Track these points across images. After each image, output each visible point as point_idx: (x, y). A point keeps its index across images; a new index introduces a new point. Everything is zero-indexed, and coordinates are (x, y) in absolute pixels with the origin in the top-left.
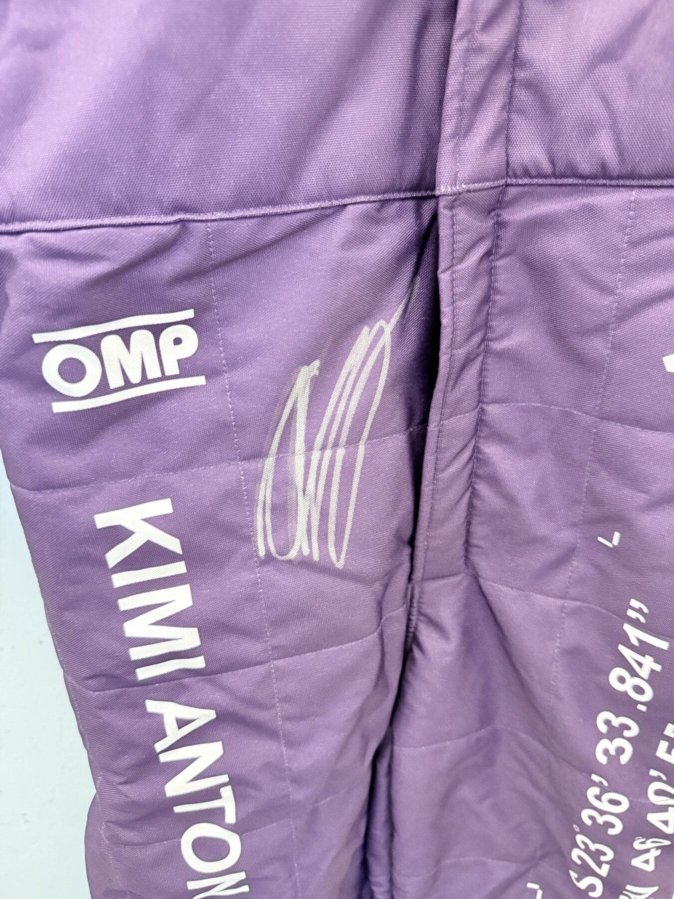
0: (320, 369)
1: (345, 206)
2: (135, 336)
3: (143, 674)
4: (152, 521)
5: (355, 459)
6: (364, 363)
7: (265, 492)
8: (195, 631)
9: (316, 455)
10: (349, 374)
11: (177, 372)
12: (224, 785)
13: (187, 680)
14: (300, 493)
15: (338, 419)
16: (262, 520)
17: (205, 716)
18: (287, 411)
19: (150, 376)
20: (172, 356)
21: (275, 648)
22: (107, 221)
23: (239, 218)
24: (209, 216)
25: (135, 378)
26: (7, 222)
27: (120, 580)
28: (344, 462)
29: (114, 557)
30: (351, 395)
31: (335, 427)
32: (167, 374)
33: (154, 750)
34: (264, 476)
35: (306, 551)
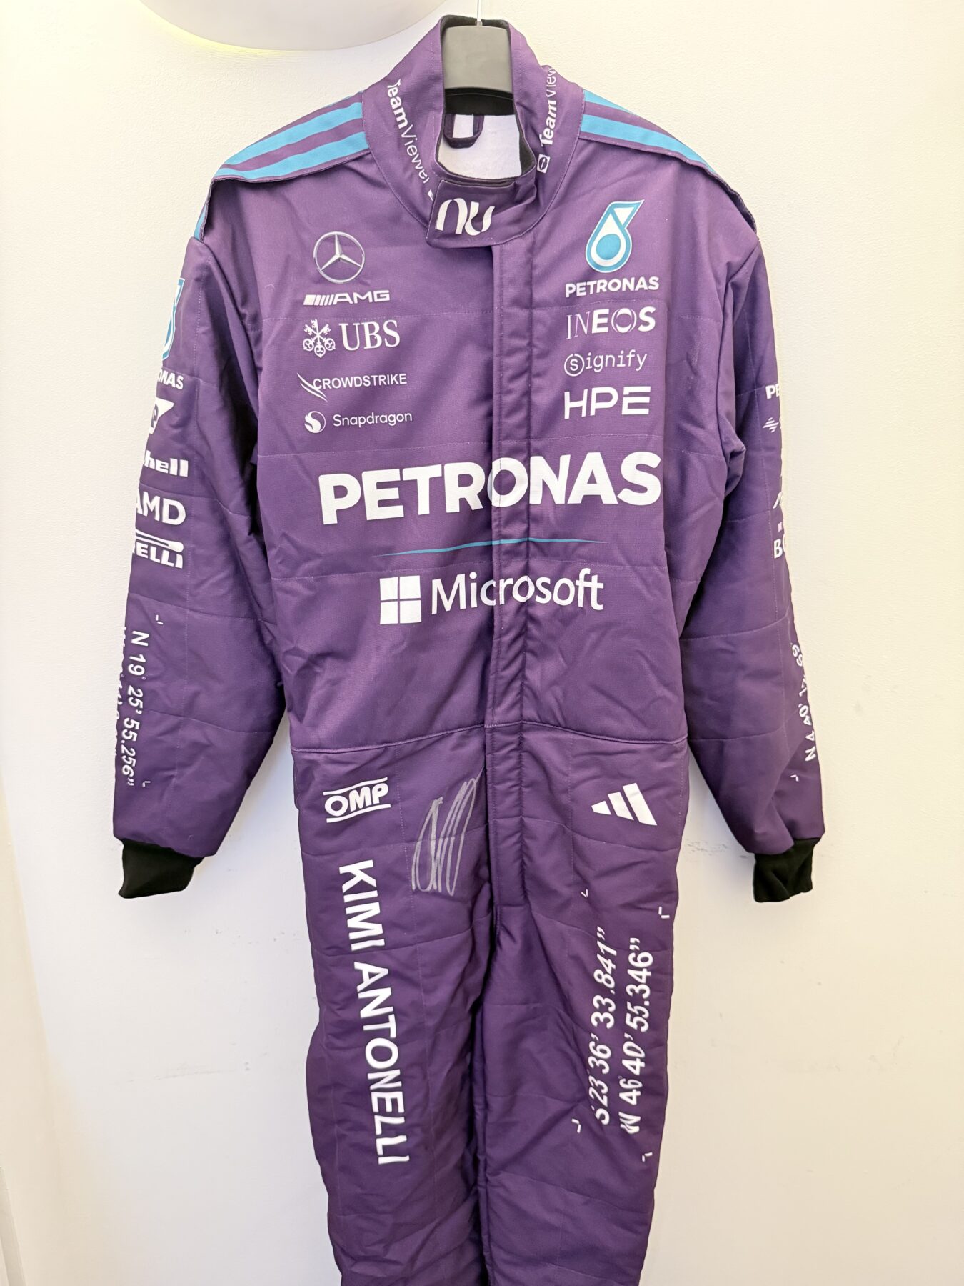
0: (443, 801)
1: (453, 733)
2: (363, 789)
3: (355, 947)
4: (365, 871)
5: (460, 841)
6: (464, 798)
7: (416, 858)
8: (380, 926)
9: (441, 841)
10: (457, 803)
11: (378, 802)
12: (390, 1013)
13: (375, 952)
14: (433, 859)
15: (452, 823)
16: (414, 872)
17: (383, 972)
18: (427, 820)
19: (367, 805)
20: (377, 795)
21: (419, 937)
22: (356, 749)
23: (409, 743)
24: (396, 744)
25: (361, 806)
26: (317, 749)
27: (348, 898)
28: (454, 843)
29: (346, 887)
30: (458, 813)
31: (450, 827)
32: (375, 803)
33: (356, 989)
34: (416, 851)
35: (435, 887)
